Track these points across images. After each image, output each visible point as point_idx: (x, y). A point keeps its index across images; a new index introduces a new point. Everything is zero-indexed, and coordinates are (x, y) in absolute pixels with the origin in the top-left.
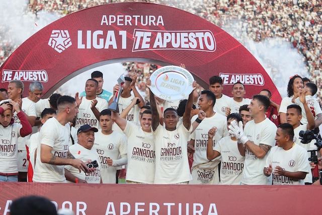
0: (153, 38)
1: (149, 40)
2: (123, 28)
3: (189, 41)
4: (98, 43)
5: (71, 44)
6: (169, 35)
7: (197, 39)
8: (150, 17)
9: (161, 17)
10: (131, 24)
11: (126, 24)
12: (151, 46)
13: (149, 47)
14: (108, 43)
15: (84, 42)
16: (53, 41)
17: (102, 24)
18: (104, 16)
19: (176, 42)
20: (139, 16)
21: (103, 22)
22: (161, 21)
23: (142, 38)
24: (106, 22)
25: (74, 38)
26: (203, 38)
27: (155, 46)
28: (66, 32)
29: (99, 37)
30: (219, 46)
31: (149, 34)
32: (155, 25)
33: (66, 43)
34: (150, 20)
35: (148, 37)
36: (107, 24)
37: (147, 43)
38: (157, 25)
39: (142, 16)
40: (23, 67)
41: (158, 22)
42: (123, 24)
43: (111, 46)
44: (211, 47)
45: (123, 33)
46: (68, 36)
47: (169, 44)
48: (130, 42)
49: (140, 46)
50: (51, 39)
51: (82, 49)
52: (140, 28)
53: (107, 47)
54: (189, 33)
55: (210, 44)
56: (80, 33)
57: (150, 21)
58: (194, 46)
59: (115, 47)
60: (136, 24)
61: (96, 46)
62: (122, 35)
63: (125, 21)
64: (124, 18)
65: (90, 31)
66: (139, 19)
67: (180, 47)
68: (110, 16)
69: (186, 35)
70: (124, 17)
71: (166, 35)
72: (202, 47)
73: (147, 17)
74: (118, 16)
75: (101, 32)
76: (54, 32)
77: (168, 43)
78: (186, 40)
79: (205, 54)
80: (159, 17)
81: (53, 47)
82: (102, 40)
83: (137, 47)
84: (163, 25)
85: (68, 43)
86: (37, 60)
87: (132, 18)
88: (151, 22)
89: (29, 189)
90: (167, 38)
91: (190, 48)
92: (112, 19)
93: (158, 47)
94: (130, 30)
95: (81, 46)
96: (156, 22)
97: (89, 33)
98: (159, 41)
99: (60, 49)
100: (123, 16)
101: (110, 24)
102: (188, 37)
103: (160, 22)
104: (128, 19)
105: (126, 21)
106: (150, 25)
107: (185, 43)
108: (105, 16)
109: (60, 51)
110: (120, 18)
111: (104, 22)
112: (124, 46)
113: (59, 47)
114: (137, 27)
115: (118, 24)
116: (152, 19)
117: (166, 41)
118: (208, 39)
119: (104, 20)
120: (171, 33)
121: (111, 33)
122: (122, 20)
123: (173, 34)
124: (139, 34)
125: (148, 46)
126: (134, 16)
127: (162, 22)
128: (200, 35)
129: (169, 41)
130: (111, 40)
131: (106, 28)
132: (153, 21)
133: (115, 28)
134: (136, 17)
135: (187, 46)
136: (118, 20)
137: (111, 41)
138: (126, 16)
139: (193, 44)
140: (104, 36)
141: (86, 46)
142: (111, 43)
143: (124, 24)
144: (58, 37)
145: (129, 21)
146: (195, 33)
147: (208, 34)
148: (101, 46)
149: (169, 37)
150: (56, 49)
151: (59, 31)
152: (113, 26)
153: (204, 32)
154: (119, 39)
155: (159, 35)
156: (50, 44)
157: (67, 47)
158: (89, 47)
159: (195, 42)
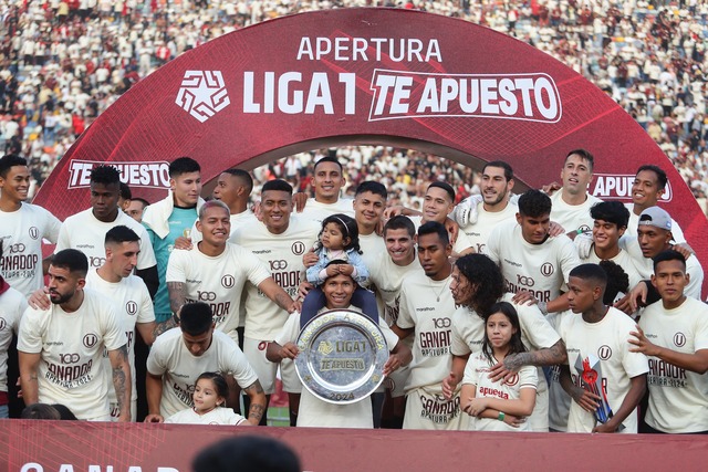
0: (416, 91)
1: (407, 94)
2: (348, 67)
3: (500, 98)
4: (291, 102)
5: (227, 102)
6: (453, 83)
7: (518, 93)
8: (410, 41)
9: (436, 41)
10: (365, 58)
11: (355, 58)
12: (413, 109)
13: (406, 111)
14: (313, 100)
15: (259, 97)
16: (187, 96)
17: (299, 57)
18: (304, 39)
19: (469, 101)
20: (385, 40)
21: (301, 52)
22: (434, 50)
23: (391, 90)
24: (310, 52)
25: (235, 90)
26: (531, 91)
27: (421, 109)
28: (218, 74)
29: (293, 86)
30: (567, 108)
31: (409, 81)
32: (420, 60)
33: (216, 100)
34: (411, 48)
35: (404, 88)
36: (312, 58)
37: (402, 101)
38: (427, 60)
39: (392, 41)
40: (117, 154)
41: (429, 54)
42: (347, 59)
43: (319, 108)
44: (550, 113)
45: (348, 79)
46: (222, 84)
47: (454, 105)
48: (364, 99)
49: (387, 107)
50: (182, 90)
51: (252, 114)
52: (387, 66)
53: (310, 110)
54: (499, 79)
55: (547, 105)
56: (249, 77)
57: (410, 51)
58: (511, 110)
59: (329, 110)
60: (379, 59)
61: (285, 108)
62: (344, 83)
63: (352, 51)
64: (350, 44)
65: (273, 74)
66: (385, 47)
67: (479, 111)
68: (319, 40)
69: (493, 83)
70: (351, 42)
71: (446, 83)
72: (528, 111)
73: (402, 41)
74: (338, 40)
75: (297, 76)
76: (188, 74)
77: (450, 103)
78: (494, 96)
79: (538, 127)
80: (432, 41)
81: (186, 108)
82: (298, 95)
83: (379, 111)
84: (440, 60)
85: (221, 100)
86: (149, 138)
87: (370, 43)
88: (414, 54)
89: (114, 438)
90: (450, 89)
91: (502, 114)
92: (324, 46)
93: (428, 110)
94: (364, 71)
95: (250, 107)
96: (423, 53)
97: (269, 76)
98: (430, 97)
99: (203, 113)
100: (347, 39)
101: (318, 58)
102: (497, 90)
103: (433, 54)
104: (360, 45)
105: (355, 50)
106: (410, 59)
107: (491, 102)
108: (307, 39)
109: (203, 119)
110: (342, 44)
111: (305, 52)
112: (350, 109)
113: (200, 109)
114: (379, 65)
115: (337, 58)
116: (415, 46)
117: (447, 97)
118: (544, 93)
119: (305, 48)
120: (457, 79)
121: (320, 79)
122: (347, 48)
123: (464, 82)
124: (384, 81)
125: (405, 108)
126: (372, 40)
127: (438, 54)
128: (524, 84)
129: (452, 96)
130: (320, 94)
131: (308, 68)
132: (417, 52)
133: (330, 66)
134: (379, 41)
135: (494, 109)
136: (338, 48)
137: (319, 96)
138: (356, 40)
139: (508, 104)
140: (304, 86)
141: (262, 108)
142: (319, 101)
143: (351, 57)
144: (198, 86)
145: (362, 51)
146: (513, 79)
147: (543, 83)
148: (296, 108)
149: (453, 87)
150: (193, 113)
151: (200, 73)
152: (325, 62)
153: (535, 78)
154: (338, 92)
155: (431, 84)
156: (179, 102)
157: (218, 109)
158: (269, 109)
159: (513, 99)
